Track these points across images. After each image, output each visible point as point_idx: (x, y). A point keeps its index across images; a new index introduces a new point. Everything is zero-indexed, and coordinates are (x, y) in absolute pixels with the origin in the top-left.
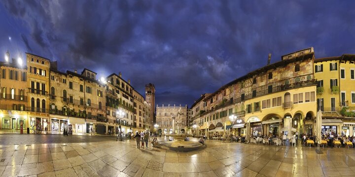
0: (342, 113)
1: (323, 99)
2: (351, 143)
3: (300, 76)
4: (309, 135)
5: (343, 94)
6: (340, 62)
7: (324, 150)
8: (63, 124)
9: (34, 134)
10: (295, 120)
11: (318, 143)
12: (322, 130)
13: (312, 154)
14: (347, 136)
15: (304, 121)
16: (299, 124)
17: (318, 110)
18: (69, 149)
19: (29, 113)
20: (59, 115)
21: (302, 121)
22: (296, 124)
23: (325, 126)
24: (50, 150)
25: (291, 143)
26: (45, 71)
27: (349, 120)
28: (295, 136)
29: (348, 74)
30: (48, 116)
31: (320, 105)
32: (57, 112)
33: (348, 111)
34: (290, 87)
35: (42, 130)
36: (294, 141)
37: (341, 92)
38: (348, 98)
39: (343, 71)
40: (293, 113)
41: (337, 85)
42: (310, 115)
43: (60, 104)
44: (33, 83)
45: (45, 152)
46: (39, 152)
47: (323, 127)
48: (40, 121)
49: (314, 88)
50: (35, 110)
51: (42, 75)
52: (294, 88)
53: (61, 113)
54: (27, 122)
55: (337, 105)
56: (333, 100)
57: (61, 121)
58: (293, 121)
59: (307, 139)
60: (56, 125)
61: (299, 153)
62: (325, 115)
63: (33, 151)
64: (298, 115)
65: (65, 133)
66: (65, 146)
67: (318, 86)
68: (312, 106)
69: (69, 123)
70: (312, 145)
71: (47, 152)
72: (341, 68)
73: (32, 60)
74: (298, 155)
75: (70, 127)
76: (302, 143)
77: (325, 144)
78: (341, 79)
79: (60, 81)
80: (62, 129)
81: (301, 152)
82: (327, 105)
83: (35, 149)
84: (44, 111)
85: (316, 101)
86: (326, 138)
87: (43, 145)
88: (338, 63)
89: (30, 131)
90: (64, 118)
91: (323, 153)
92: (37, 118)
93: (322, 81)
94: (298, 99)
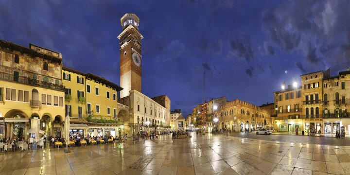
0: (88, 119)
1: (71, 106)
2: (96, 141)
3: (49, 77)
4: (57, 138)
5: (89, 105)
6: (86, 78)
7: (72, 149)
8: (335, 126)
9: (309, 135)
10: (43, 122)
11: (67, 144)
12: (70, 133)
13: (60, 154)
14: (92, 137)
15: (52, 124)
16: (47, 126)
17: (66, 115)
18: (341, 153)
19: (304, 120)
20: (332, 118)
21: (50, 124)
22: (44, 126)
23: (73, 130)
24: (323, 151)
25: (38, 146)
26: (319, 83)
27: (94, 125)
28: (42, 138)
29: (93, 91)
30: (321, 120)
31: (68, 111)
32: (330, 116)
33: (93, 118)
34: (38, 83)
35: (316, 133)
36: (42, 144)
37: (87, 103)
38: (93, 108)
39: (89, 87)
40: (41, 113)
41: (83, 96)
42: (58, 119)
43: (332, 108)
44: (307, 97)
45: (319, 152)
46: (313, 151)
47: (71, 131)
48: (314, 125)
49: (62, 94)
50: (310, 117)
51: (316, 87)
52: (42, 87)
53: (334, 116)
54: (302, 126)
55: (83, 113)
56: (80, 108)
57: (333, 123)
58: (41, 122)
59: (55, 141)
60: (329, 128)
61: (47, 155)
62: (73, 120)
63: (308, 149)
64: (46, 118)
65: (338, 135)
66: (338, 149)
67: (66, 93)
68: (60, 111)
69: (341, 125)
70: (60, 146)
71: (321, 152)
72: (87, 84)
73: (307, 79)
74: (46, 157)
75: (342, 129)
76: (50, 146)
77: (72, 145)
78: (87, 92)
79: (332, 86)
80: (335, 132)
81: (50, 154)
82: (75, 112)
83: (310, 148)
84: (317, 116)
85: (64, 107)
86: (73, 139)
87: (317, 145)
88: (84, 79)
89: (305, 133)
90: (336, 121)
91: (70, 152)
92: (311, 123)
93: (70, 90)
94: (47, 100)
